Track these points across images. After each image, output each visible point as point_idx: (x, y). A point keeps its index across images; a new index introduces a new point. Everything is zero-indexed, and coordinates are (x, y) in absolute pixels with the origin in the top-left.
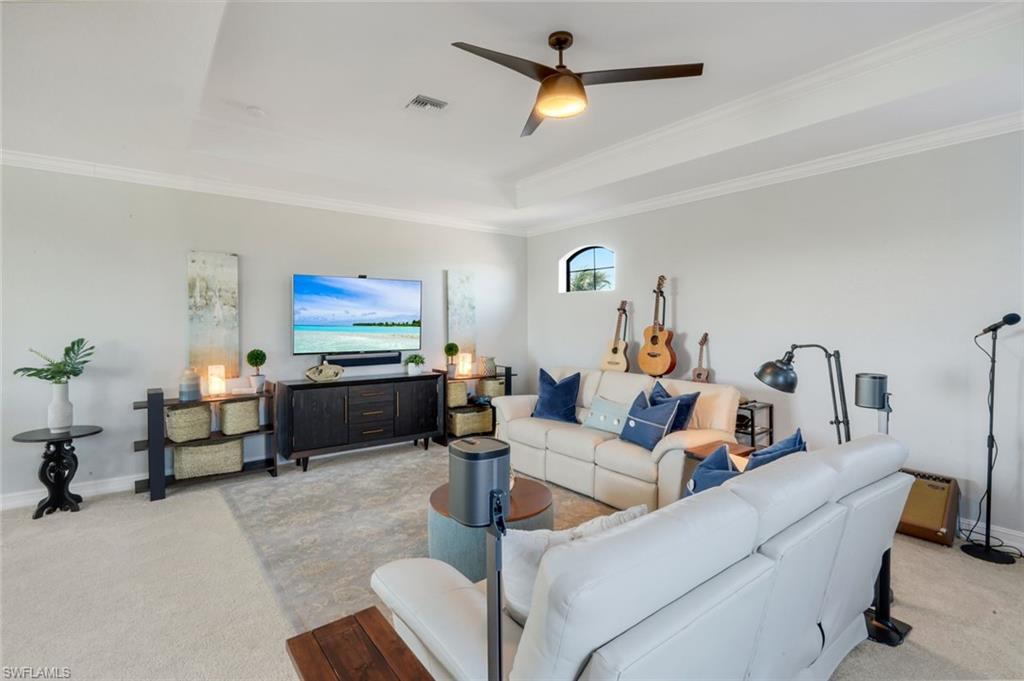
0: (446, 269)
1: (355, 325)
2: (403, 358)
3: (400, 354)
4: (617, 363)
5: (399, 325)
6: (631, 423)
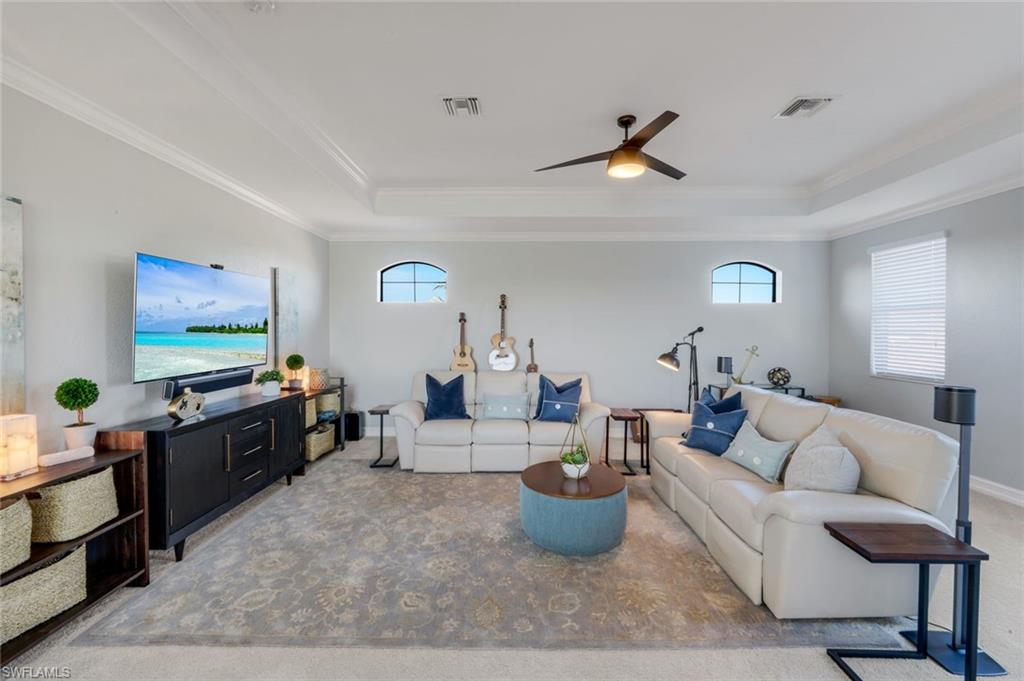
0: (274, 266)
1: (191, 330)
2: (256, 376)
3: (252, 371)
4: (467, 365)
5: (246, 330)
6: (558, 407)
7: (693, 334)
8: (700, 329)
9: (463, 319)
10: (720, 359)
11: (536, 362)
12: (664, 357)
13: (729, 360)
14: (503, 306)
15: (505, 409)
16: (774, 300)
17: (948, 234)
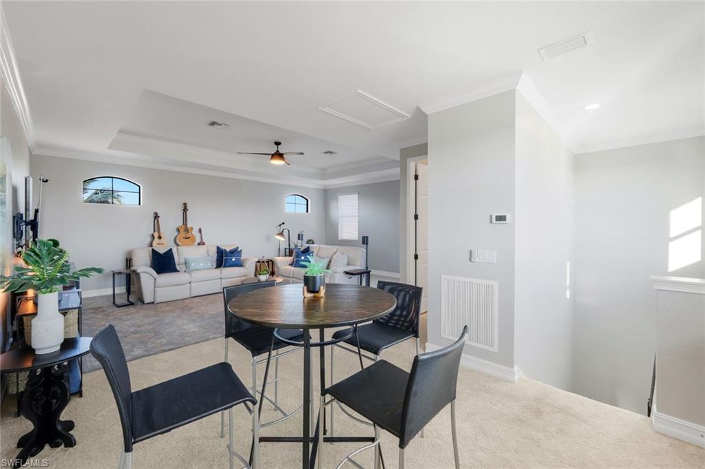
6: (233, 260)
7: (280, 225)
8: (283, 223)
9: (156, 217)
10: (299, 235)
11: (204, 241)
12: (278, 234)
13: (302, 235)
14: (185, 210)
15: (202, 264)
16: (307, 211)
17: (358, 193)
